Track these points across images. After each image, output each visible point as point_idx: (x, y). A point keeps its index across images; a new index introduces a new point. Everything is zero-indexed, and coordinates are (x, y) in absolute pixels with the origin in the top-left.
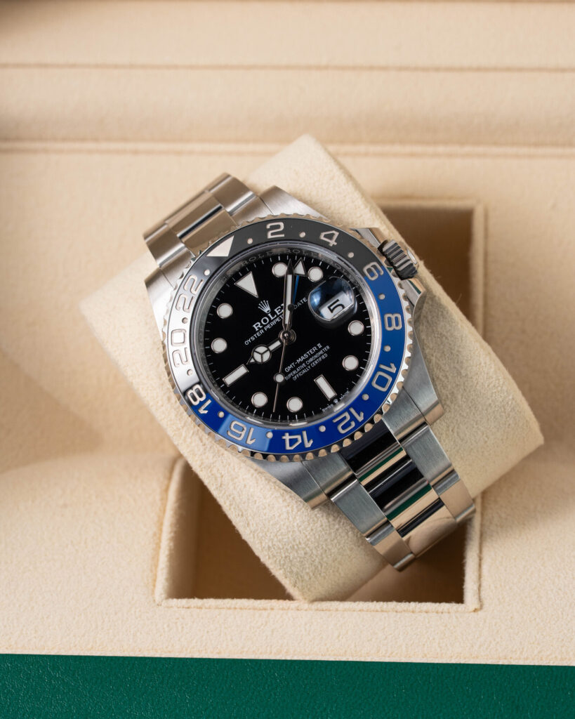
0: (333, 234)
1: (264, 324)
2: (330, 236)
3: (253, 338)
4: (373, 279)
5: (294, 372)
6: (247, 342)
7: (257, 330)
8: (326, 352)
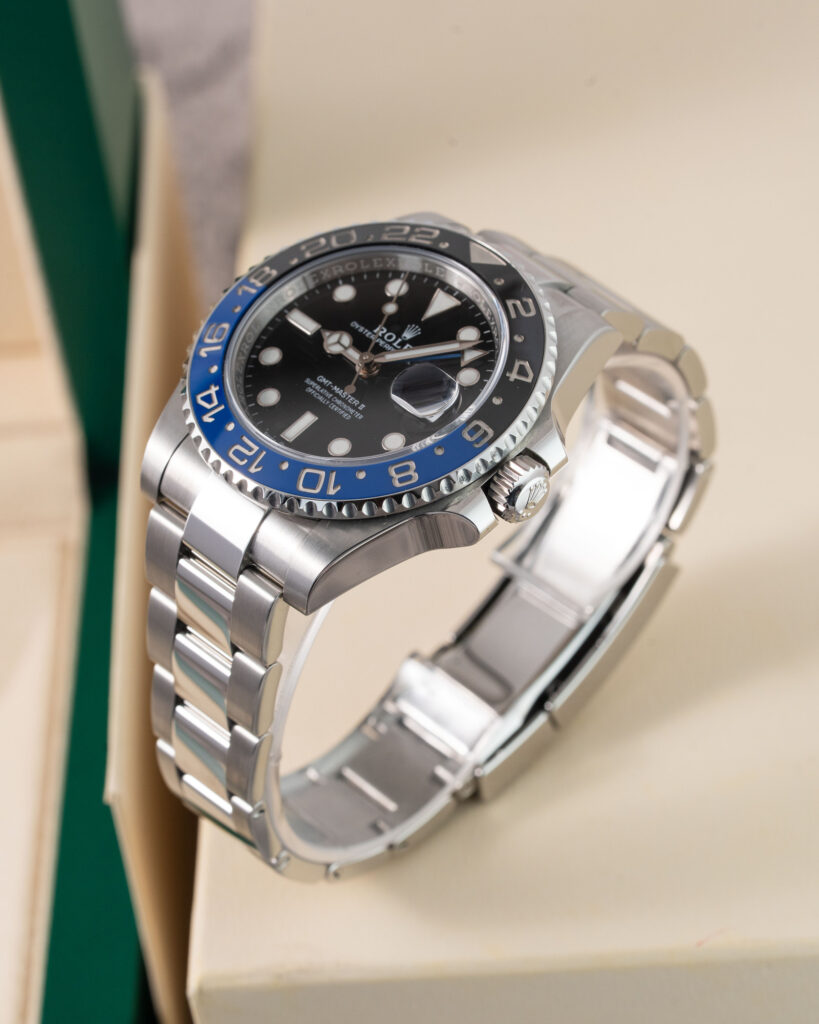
0: (526, 375)
1: (386, 337)
2: (522, 371)
3: (361, 329)
4: (467, 437)
5: (318, 388)
6: (355, 325)
7: (375, 331)
8: (353, 416)
